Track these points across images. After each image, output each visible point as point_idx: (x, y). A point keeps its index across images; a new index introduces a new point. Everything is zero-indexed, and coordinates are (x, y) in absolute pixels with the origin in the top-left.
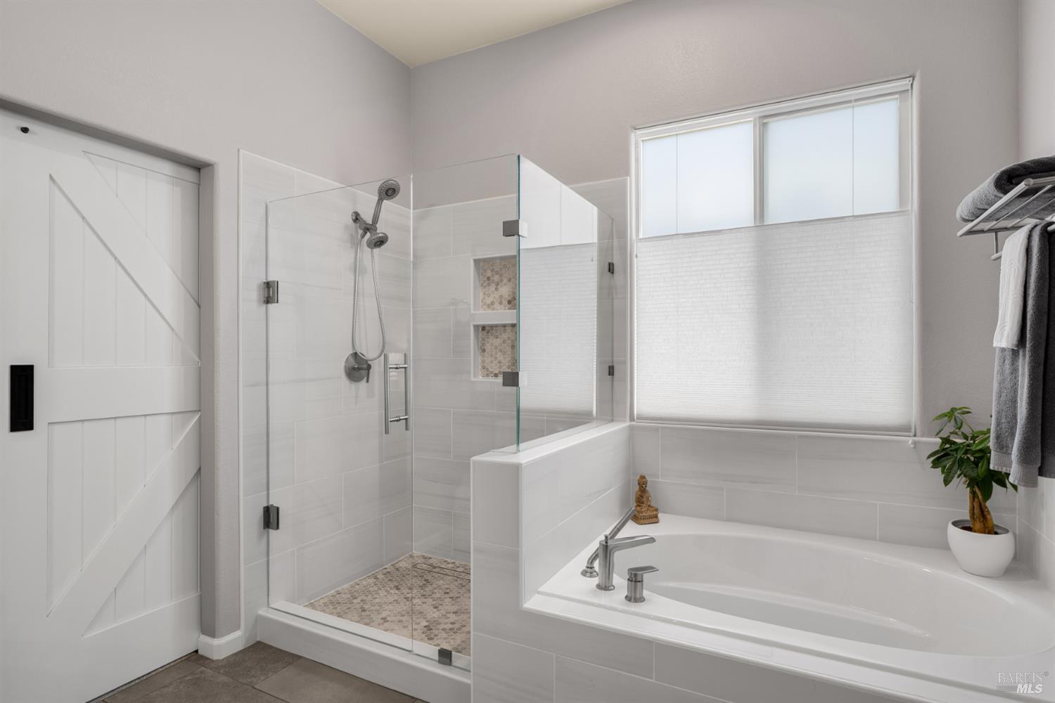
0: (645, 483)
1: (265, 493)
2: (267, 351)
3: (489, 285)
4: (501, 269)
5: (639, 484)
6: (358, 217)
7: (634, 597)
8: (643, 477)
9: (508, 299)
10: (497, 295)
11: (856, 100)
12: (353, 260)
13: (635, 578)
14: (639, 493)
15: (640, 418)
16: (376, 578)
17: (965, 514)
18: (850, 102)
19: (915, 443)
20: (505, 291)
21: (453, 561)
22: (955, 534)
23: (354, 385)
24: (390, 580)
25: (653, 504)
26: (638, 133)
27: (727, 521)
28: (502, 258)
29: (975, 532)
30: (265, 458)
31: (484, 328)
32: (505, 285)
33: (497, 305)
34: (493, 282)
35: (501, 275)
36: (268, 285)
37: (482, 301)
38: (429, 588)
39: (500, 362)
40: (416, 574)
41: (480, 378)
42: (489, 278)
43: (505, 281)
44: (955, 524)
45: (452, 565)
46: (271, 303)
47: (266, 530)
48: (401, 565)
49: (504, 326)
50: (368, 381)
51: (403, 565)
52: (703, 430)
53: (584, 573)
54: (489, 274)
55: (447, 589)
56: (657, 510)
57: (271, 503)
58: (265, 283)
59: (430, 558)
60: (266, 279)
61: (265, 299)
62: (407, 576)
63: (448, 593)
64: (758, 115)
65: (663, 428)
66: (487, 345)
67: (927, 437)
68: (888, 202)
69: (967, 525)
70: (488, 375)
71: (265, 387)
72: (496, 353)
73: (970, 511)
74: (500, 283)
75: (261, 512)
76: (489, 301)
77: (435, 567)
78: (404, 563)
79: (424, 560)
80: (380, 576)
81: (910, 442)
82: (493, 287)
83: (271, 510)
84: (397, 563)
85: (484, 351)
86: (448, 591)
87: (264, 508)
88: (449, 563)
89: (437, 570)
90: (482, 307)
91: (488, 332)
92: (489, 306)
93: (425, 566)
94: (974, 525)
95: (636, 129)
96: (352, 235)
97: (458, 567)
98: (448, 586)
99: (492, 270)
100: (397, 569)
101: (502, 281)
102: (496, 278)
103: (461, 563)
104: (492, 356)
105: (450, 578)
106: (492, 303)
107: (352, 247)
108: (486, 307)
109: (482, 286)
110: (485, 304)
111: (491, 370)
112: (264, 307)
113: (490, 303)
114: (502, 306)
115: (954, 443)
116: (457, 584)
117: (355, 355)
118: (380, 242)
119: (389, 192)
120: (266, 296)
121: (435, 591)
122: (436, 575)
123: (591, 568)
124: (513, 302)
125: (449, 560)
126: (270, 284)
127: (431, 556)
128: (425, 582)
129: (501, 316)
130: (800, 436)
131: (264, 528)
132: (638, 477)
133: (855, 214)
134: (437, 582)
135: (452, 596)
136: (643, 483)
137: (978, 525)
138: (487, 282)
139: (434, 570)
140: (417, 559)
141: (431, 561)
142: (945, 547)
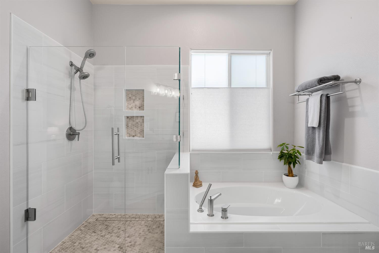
0: (198, 173)
1: (26, 202)
2: (27, 126)
3: (130, 100)
4: (136, 94)
5: (196, 174)
6: (72, 64)
7: (225, 217)
8: (197, 171)
9: (139, 106)
10: (134, 104)
11: (257, 54)
12: (69, 84)
13: (224, 211)
14: (196, 177)
15: (193, 150)
16: (81, 230)
17: (287, 172)
18: (255, 54)
19: (273, 153)
20: (138, 103)
21: (114, 214)
22: (285, 177)
23: (70, 142)
24: (89, 229)
25: (200, 180)
26: (192, 51)
27: (222, 182)
28: (136, 90)
29: (289, 176)
30: (26, 183)
31: (128, 117)
32: (138, 100)
33: (134, 108)
34: (132, 99)
35: (136, 97)
36: (28, 91)
37: (127, 106)
38: (110, 229)
39: (135, 131)
40: (100, 224)
41: (126, 138)
42: (130, 98)
43: (138, 99)
44: (284, 175)
45: (115, 216)
46: (30, 100)
47: (26, 222)
48: (90, 221)
49: (137, 117)
50: (78, 140)
51: (91, 220)
52: (214, 153)
53: (198, 211)
54: (130, 96)
55: (118, 227)
56: (201, 182)
57: (29, 207)
58: (26, 89)
59: (103, 215)
60: (27, 88)
61: (27, 98)
62: (96, 226)
63: (120, 229)
64: (230, 53)
65: (201, 153)
66: (129, 124)
67: (275, 151)
68: (264, 85)
69: (287, 175)
70: (130, 136)
71: (26, 145)
72: (134, 127)
73: (288, 171)
74: (135, 100)
75: (23, 213)
76: (130, 106)
77: (107, 218)
78: (92, 219)
79: (100, 216)
80: (82, 228)
81: (272, 153)
82: (132, 101)
83: (29, 211)
84: (87, 220)
85: (128, 126)
86: (119, 228)
87: (25, 210)
88: (113, 215)
89: (109, 219)
90: (127, 109)
91: (130, 119)
92: (130, 109)
93: (102, 219)
94: (289, 175)
95: (191, 49)
96: (69, 72)
97: (118, 216)
98: (118, 226)
99: (132, 95)
100: (89, 223)
101: (136, 99)
102: (134, 98)
103: (119, 214)
104: (131, 128)
105: (117, 221)
106: (132, 108)
107: (69, 78)
108: (129, 109)
109: (127, 100)
110: (128, 108)
111: (131, 134)
112: (26, 102)
113: (131, 107)
114: (136, 109)
115: (284, 153)
116: (122, 224)
117: (71, 128)
118: (85, 77)
119: (90, 55)
120: (27, 97)
121: (113, 229)
122: (110, 222)
123: (201, 209)
124: (141, 107)
125: (112, 214)
126: (29, 91)
127: (103, 214)
128: (106, 226)
129: (136, 112)
130: (243, 153)
131: (25, 221)
132: (195, 171)
133: (257, 87)
134: (112, 225)
135: (122, 230)
136: (197, 173)
137: (291, 175)
138: (129, 99)
139: (107, 220)
140: (96, 216)
141: (104, 216)
142: (282, 181)
